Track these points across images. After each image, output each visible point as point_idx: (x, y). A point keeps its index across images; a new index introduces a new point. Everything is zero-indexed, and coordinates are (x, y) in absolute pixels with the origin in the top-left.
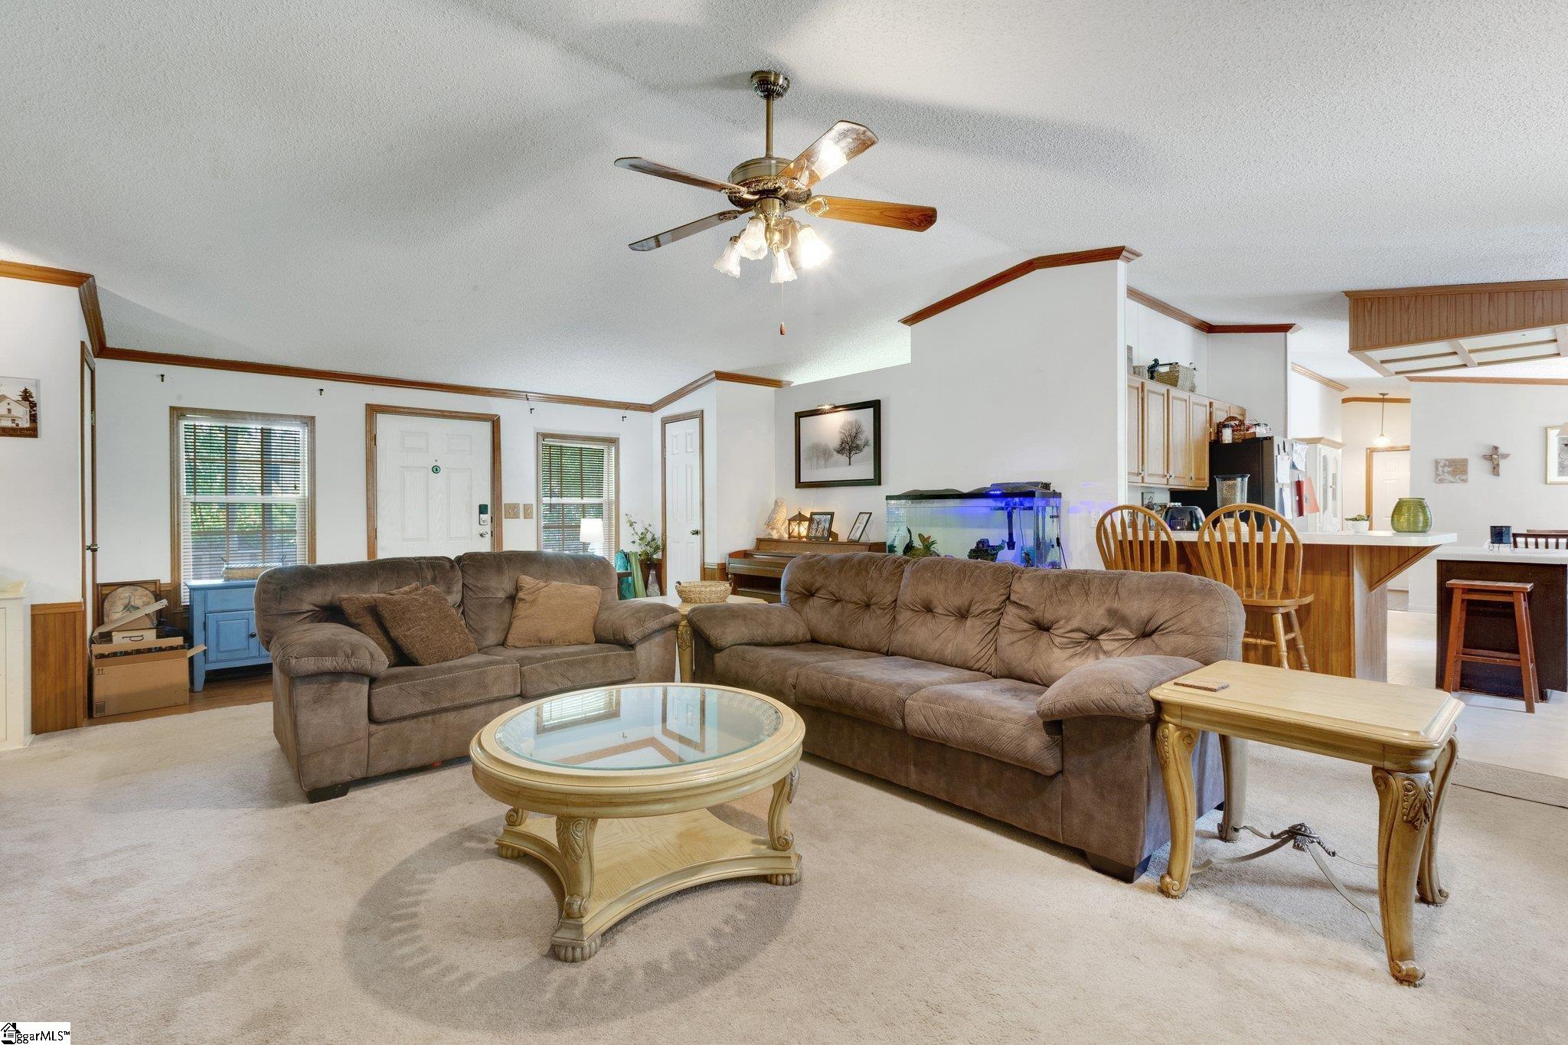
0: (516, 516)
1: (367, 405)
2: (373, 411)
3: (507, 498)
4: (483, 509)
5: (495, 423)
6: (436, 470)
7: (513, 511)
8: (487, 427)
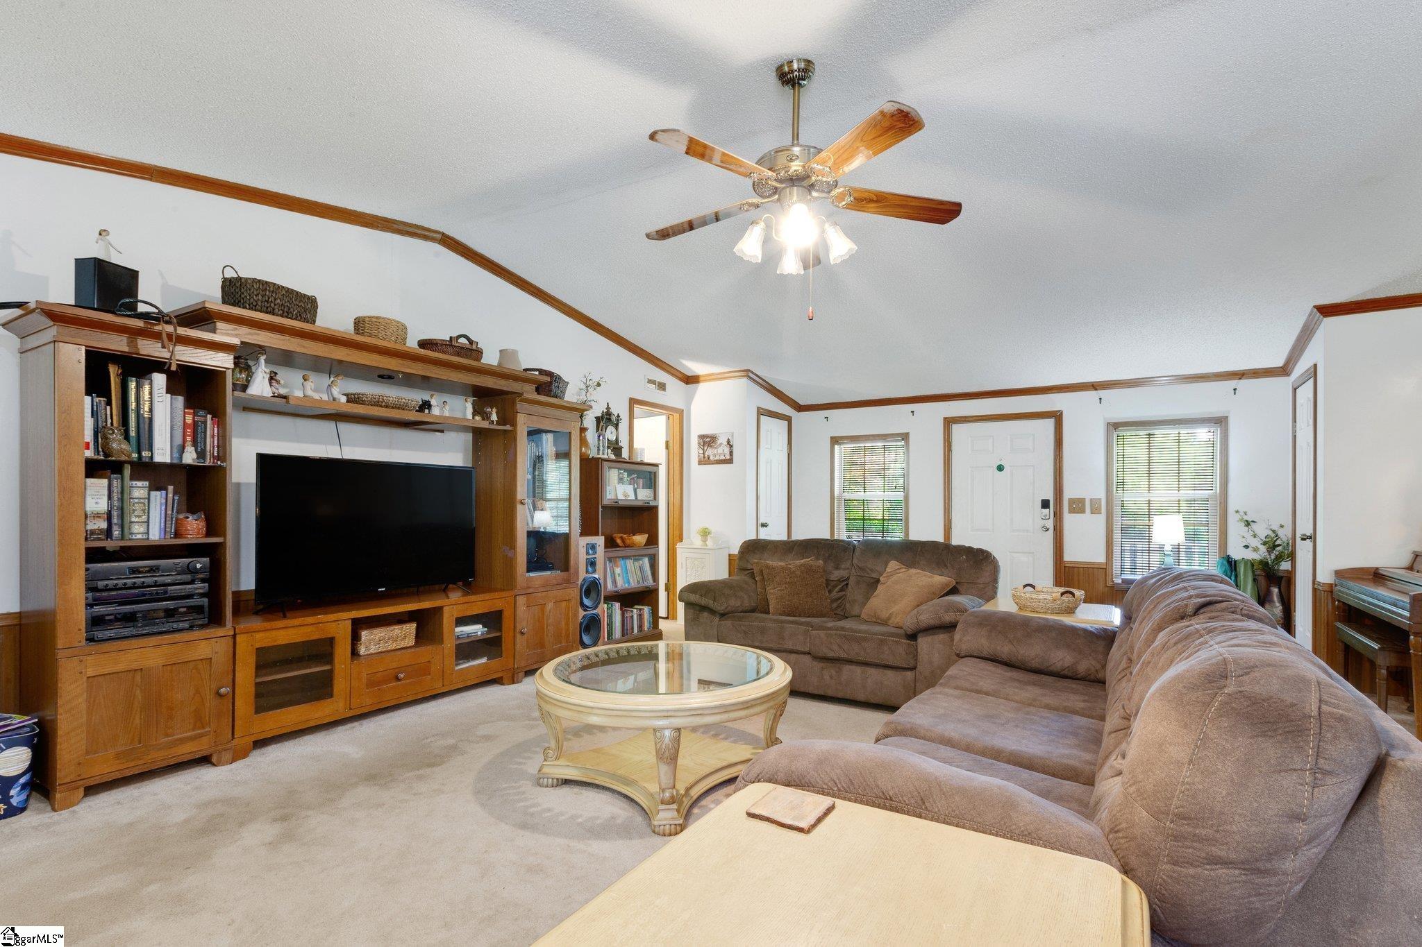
0: (1082, 511)
1: (945, 418)
2: (949, 422)
3: (1068, 494)
4: (1045, 504)
5: (1057, 417)
6: (1000, 468)
7: (1078, 506)
8: (1050, 424)
